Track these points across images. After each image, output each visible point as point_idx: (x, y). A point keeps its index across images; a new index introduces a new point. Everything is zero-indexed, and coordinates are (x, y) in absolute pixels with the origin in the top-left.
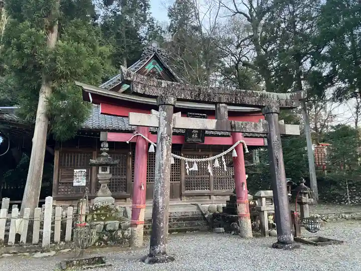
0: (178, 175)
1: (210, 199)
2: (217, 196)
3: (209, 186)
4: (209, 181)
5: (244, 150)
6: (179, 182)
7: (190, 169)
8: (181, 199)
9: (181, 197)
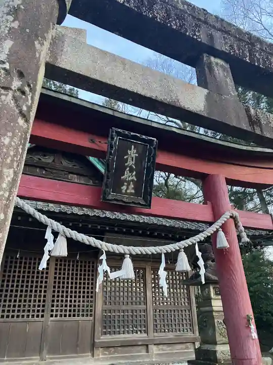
0: (89, 308)
1: (147, 351)
2: (161, 347)
3: (146, 326)
4: (146, 316)
5: (239, 238)
6: (91, 318)
7: (113, 276)
8: (93, 356)
9: (92, 351)
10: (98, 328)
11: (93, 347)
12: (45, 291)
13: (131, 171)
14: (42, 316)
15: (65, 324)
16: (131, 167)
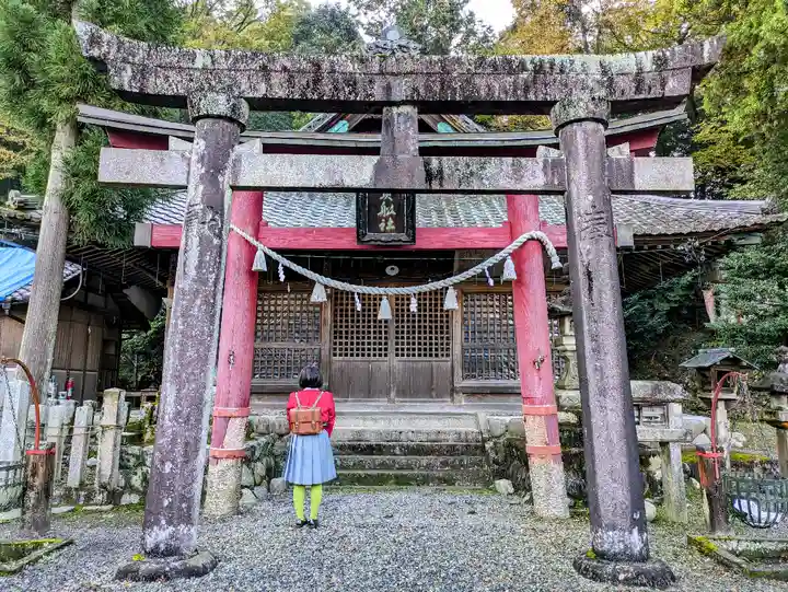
6: (449, 359)
8: (452, 401)
9: (452, 395)
10: (458, 371)
11: (453, 391)
12: (386, 332)
13: (388, 205)
14: (386, 355)
15: (420, 365)
16: (387, 201)
